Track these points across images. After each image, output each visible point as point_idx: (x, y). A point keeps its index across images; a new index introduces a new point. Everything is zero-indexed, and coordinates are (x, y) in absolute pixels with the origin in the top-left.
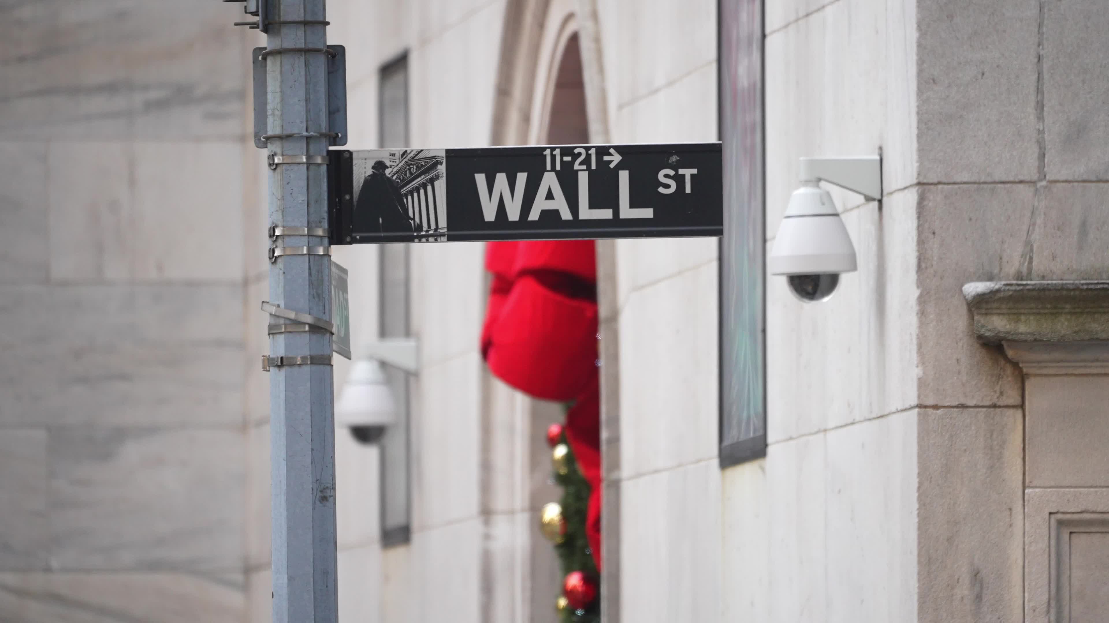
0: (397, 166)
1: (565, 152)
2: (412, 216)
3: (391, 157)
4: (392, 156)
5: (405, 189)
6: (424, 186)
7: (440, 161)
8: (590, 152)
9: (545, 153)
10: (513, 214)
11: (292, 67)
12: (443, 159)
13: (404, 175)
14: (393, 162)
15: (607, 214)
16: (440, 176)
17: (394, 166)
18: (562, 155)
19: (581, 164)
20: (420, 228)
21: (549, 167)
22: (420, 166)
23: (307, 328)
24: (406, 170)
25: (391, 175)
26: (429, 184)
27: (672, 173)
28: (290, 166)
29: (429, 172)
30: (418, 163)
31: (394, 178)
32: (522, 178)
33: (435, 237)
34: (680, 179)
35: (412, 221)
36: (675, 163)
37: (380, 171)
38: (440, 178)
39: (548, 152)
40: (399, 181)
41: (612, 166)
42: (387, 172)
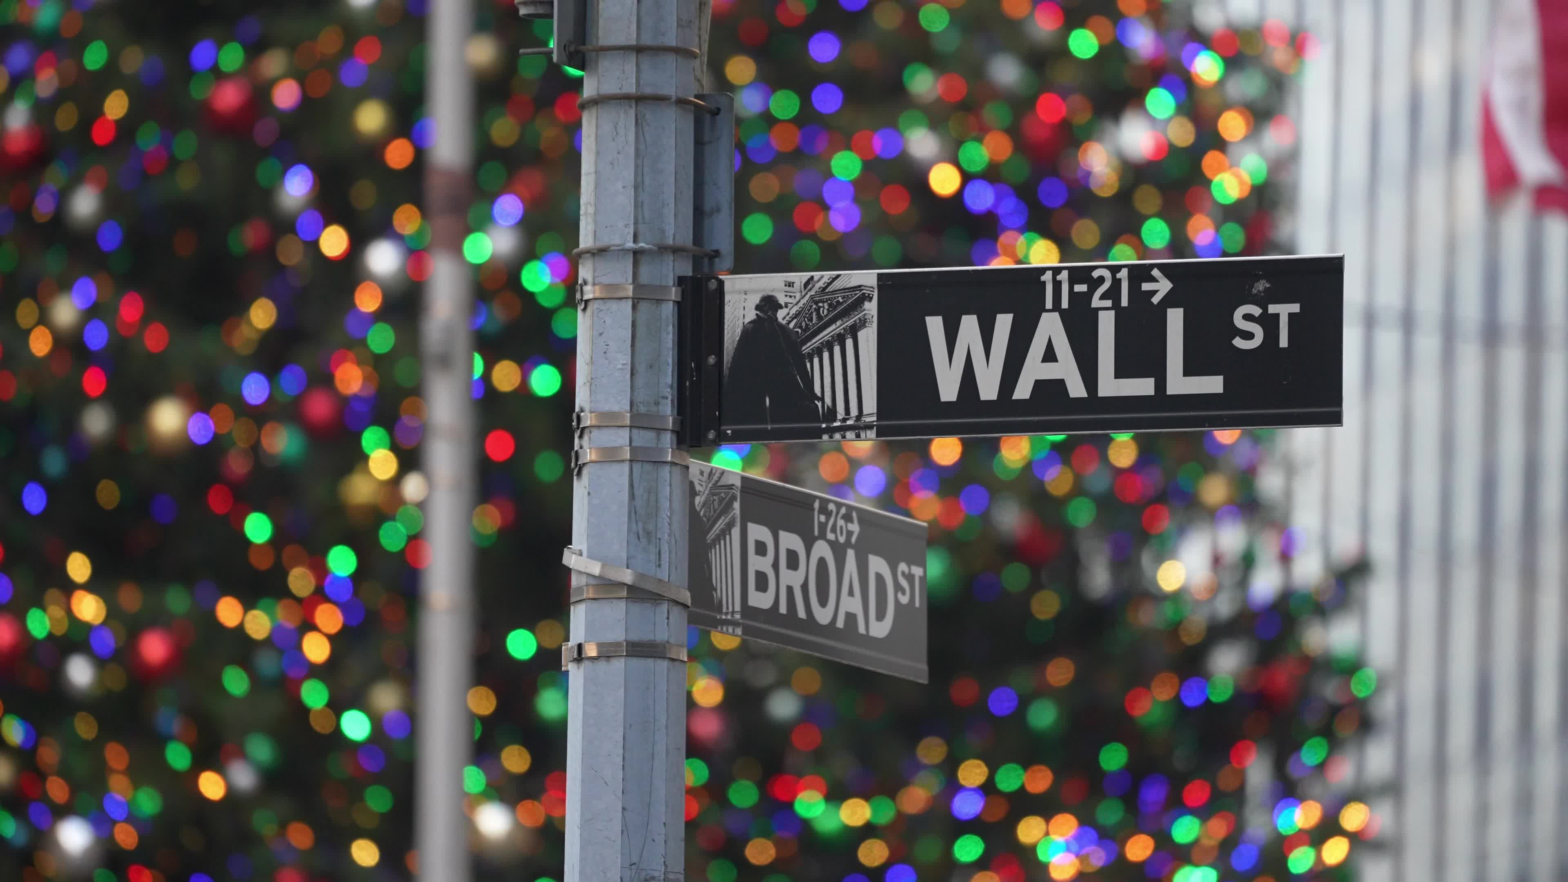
0: (796, 304)
1: (1077, 276)
2: (819, 394)
3: (787, 288)
4: (789, 286)
5: (808, 344)
6: (841, 339)
7: (869, 294)
8: (1118, 276)
9: (1043, 278)
10: (988, 390)
11: (616, 128)
12: (873, 292)
13: (808, 320)
14: (791, 297)
15: (1144, 387)
16: (868, 320)
17: (791, 305)
18: (1072, 283)
19: (1103, 297)
20: (831, 414)
21: (1049, 305)
22: (835, 304)
23: (624, 594)
24: (811, 311)
25: (787, 321)
26: (849, 336)
27: (1256, 311)
28: (605, 302)
29: (851, 315)
30: (832, 298)
31: (791, 325)
32: (1004, 323)
33: (857, 431)
34: (1269, 323)
35: (818, 402)
36: (1262, 294)
37: (769, 314)
38: (867, 325)
39: (1048, 277)
40: (800, 331)
41: (1156, 300)
42: (781, 314)
